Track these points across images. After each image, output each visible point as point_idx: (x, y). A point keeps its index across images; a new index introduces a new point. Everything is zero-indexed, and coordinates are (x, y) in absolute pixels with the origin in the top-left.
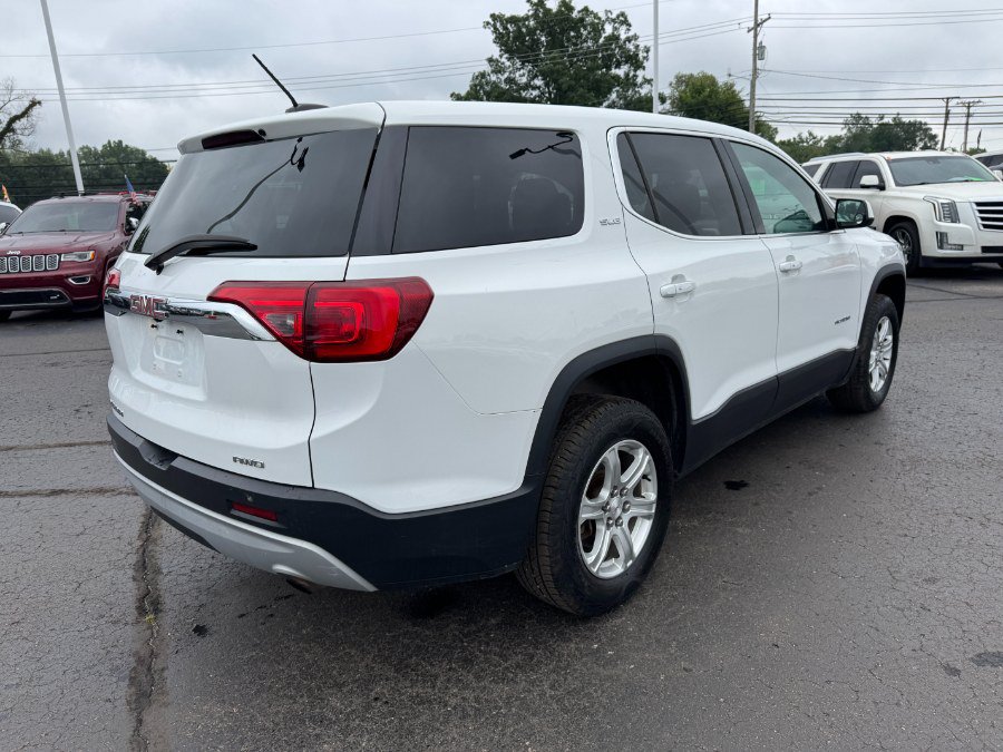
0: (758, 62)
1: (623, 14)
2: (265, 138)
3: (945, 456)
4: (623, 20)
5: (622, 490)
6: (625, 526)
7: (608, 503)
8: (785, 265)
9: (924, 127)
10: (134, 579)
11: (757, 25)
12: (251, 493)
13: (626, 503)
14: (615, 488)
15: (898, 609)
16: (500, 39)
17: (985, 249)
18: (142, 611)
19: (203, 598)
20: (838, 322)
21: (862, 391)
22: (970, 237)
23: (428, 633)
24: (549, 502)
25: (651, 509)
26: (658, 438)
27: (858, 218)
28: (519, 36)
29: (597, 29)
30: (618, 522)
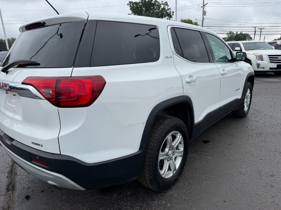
0: (204, 16)
1: (166, 2)
2: (46, 25)
3: (269, 132)
4: (166, 4)
5: (173, 148)
6: (173, 160)
7: (168, 153)
8: (222, 72)
9: (248, 35)
10: (7, 177)
11: (204, 6)
12: (38, 156)
13: (174, 152)
14: (170, 147)
15: (263, 187)
16: (132, 9)
17: (270, 68)
18: (8, 190)
19: (30, 185)
20: (236, 90)
21: (242, 111)
22: (267, 65)
23: (106, 198)
24: (148, 155)
25: (182, 154)
26: (184, 130)
27: (243, 58)
28: (137, 8)
29: (159, 6)
30: (171, 159)
